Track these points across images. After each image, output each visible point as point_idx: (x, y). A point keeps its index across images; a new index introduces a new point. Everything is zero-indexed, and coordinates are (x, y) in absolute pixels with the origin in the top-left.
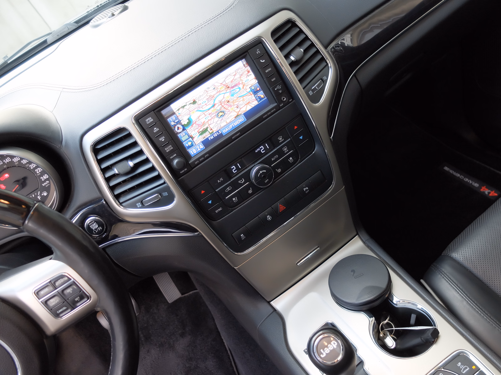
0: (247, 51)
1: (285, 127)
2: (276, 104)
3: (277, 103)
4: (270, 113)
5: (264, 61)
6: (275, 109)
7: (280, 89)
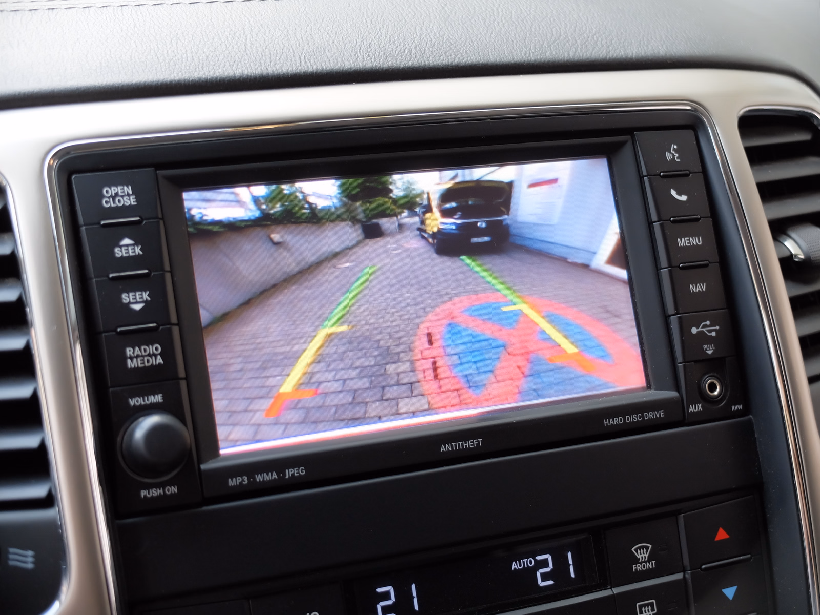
0: (630, 131)
1: (679, 512)
2: (673, 394)
3: (678, 389)
4: (636, 418)
5: (684, 198)
6: (661, 412)
7: (709, 340)
